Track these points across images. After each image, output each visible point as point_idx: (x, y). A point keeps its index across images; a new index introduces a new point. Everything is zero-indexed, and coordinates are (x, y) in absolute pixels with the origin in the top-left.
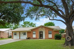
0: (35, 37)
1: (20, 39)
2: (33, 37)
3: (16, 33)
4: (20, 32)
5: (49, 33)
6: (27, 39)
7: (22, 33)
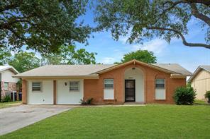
0: (113, 98)
1: (55, 104)
2: (105, 98)
3: (39, 83)
4: (55, 82)
5: (157, 86)
6: (84, 104)
7: (66, 84)
